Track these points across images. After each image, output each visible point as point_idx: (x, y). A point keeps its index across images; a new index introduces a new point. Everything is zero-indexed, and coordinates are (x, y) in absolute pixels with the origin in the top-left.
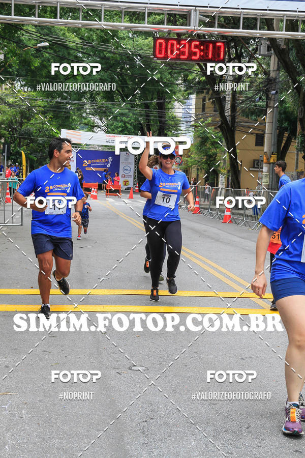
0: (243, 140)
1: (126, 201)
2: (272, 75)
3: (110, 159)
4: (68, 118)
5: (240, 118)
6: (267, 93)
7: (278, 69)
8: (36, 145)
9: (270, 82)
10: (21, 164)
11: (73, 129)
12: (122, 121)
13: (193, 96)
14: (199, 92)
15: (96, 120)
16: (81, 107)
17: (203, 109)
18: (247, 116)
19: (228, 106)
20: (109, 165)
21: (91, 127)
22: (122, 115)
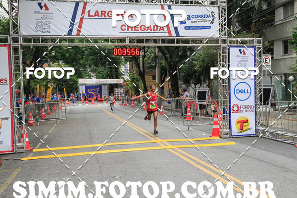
0: (148, 78)
2: (157, 54)
3: (98, 88)
4: (81, 74)
5: (147, 71)
6: (155, 61)
7: (159, 52)
8: (69, 85)
9: (156, 57)
10: (64, 92)
11: (83, 78)
13: (128, 63)
14: (130, 61)
15: (92, 74)
16: (85, 70)
17: (132, 67)
18: (149, 69)
19: (141, 66)
21: (90, 77)
22: (102, 71)
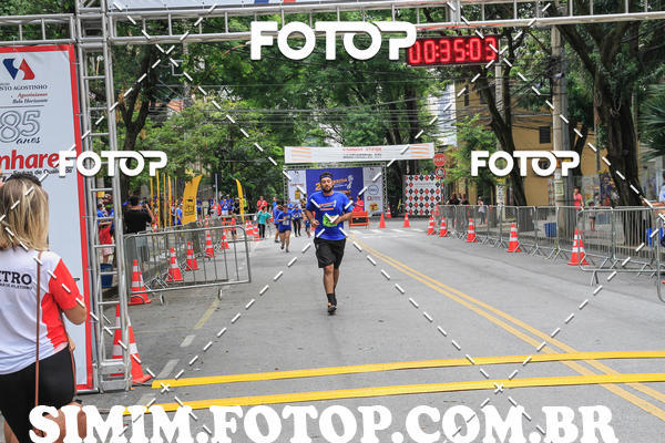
0: (525, 138)
1: (376, 231)
2: (555, 52)
3: (351, 178)
4: (291, 130)
5: (518, 111)
6: (550, 75)
7: (562, 45)
8: (252, 168)
9: (552, 63)
12: (361, 128)
13: (452, 88)
14: (459, 81)
15: (328, 129)
16: (306, 116)
18: (526, 107)
19: (499, 97)
20: (349, 186)
21: (322, 140)
22: (361, 120)
